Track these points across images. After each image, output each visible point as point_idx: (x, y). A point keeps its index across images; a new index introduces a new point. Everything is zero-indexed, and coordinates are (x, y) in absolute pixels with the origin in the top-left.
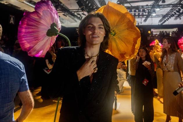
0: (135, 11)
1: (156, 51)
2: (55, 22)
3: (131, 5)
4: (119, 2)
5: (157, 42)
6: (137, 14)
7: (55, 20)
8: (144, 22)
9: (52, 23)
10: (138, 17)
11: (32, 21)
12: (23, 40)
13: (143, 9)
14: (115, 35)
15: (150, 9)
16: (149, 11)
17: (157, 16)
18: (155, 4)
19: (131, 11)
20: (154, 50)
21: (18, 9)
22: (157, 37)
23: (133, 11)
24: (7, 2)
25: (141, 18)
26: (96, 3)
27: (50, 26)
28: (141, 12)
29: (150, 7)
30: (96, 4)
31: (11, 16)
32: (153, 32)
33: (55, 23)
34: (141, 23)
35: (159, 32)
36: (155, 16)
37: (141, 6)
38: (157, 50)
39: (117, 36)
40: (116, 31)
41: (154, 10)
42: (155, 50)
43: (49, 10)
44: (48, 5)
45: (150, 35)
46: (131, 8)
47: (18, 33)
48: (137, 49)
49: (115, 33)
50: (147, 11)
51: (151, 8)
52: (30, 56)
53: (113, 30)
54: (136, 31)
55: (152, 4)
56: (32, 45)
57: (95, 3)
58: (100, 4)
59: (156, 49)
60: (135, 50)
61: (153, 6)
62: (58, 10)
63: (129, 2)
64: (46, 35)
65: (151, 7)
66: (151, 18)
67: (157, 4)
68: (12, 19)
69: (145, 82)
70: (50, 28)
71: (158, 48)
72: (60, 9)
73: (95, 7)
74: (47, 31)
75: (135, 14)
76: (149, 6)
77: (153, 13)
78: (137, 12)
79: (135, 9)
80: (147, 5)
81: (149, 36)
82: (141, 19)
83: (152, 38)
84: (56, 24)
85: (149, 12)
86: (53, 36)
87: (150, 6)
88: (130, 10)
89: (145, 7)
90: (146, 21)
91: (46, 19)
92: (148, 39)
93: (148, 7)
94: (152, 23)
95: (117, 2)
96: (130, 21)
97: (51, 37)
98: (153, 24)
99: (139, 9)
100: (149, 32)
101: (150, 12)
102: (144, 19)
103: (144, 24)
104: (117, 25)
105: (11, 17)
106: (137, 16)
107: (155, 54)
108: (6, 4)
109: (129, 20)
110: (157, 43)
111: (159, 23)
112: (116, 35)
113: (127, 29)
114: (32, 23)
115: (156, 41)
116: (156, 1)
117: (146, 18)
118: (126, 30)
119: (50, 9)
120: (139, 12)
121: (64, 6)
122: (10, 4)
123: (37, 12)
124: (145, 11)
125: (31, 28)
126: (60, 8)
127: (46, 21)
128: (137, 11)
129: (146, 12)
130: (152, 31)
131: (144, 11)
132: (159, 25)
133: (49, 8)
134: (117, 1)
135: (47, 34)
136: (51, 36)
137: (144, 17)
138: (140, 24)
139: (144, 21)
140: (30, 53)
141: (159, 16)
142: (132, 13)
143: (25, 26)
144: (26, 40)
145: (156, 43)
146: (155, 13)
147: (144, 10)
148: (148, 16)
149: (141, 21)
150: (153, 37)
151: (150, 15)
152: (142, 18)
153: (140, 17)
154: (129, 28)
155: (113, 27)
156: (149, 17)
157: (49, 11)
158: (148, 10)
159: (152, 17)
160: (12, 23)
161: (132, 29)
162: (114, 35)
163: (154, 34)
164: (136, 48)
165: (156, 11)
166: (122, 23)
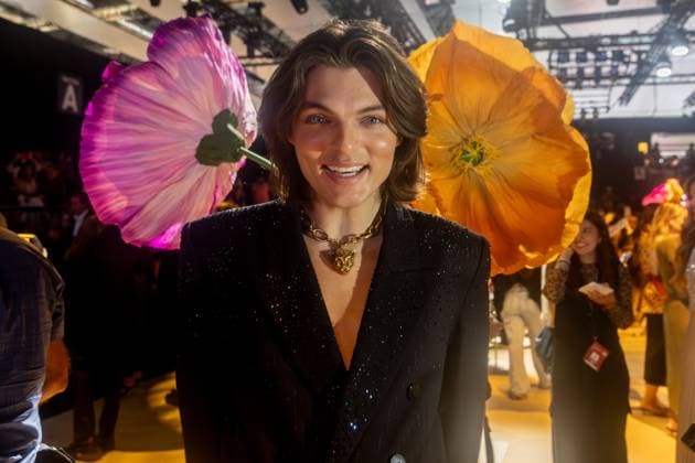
0: (581, 58)
1: (665, 229)
2: (229, 105)
3: (564, 32)
4: (511, 22)
5: (673, 190)
6: (589, 71)
7: (230, 98)
8: (621, 103)
9: (217, 111)
10: (592, 83)
11: (136, 104)
12: (102, 181)
13: (615, 49)
14: (480, 161)
15: (646, 48)
16: (644, 56)
17: (676, 79)
18: (667, 29)
19: (564, 58)
20: (658, 222)
21: (97, 51)
22: (676, 168)
23: (573, 56)
24: (49, 24)
25: (605, 87)
26: (415, 27)
27: (211, 121)
28: (609, 62)
29: (646, 39)
30: (414, 31)
31: (66, 79)
32: (661, 148)
33: (232, 111)
34: (608, 108)
35: (688, 148)
36: (667, 80)
37: (606, 36)
38: (672, 222)
39: (489, 167)
40: (487, 146)
41: (664, 52)
42: (661, 223)
43: (206, 56)
44: (201, 35)
45: (647, 162)
46: (565, 44)
47: (81, 151)
48: (573, 223)
49: (482, 154)
50: (634, 58)
51: (651, 44)
52: (129, 244)
53: (473, 139)
54: (567, 146)
55: (656, 30)
56: (138, 202)
57: (410, 24)
58: (432, 28)
59: (667, 222)
60: (563, 227)
61: (660, 38)
62: (257, 53)
63: (558, 21)
64: (195, 160)
65: (654, 38)
66: (652, 87)
67: (679, 26)
68: (70, 91)
69: (595, 357)
70: (210, 131)
71: (675, 218)
72: (266, 50)
73: (412, 40)
74: (197, 144)
75: (581, 71)
76: (644, 35)
77: (659, 65)
78: (591, 63)
79: (580, 50)
80: (634, 34)
81: (642, 164)
82: (606, 92)
83: (653, 171)
84: (236, 114)
85: (640, 63)
86: (224, 165)
87: (650, 35)
88: (559, 54)
89: (625, 41)
90: (628, 101)
91: (195, 92)
92: (638, 177)
93: (636, 40)
94: (655, 110)
95: (504, 21)
96: (544, 104)
97: (215, 168)
98: (658, 114)
99: (600, 49)
100: (643, 147)
101: (648, 64)
102: (619, 91)
103: (620, 112)
104: (489, 118)
105: (65, 85)
106: (589, 79)
107: (660, 239)
108: (45, 29)
109: (540, 101)
110: (676, 194)
111: (685, 107)
112: (486, 164)
113: (533, 137)
114: (136, 109)
115: (672, 186)
116: (674, 17)
117: (627, 86)
118: (530, 141)
119: (209, 54)
120: (598, 64)
121: (282, 40)
122: (62, 31)
123: (156, 64)
124: (624, 56)
125: (134, 131)
126: (265, 45)
127: (191, 103)
128: (590, 56)
129: (627, 64)
130: (657, 145)
131: (619, 56)
132: (685, 116)
133: (204, 49)
134: (502, 18)
135: (197, 156)
136: (217, 165)
137: (619, 85)
138: (603, 115)
139: (621, 99)
140: (131, 233)
141: (684, 79)
142: (566, 65)
143: (108, 124)
144: (112, 179)
145: (670, 196)
146: (666, 64)
147: (621, 52)
148: (636, 81)
149: (608, 101)
150: (660, 167)
151: (647, 75)
152: (612, 86)
153: (603, 82)
154: (540, 134)
155: (474, 127)
156: (642, 83)
157: (205, 61)
158: (639, 53)
159: (654, 84)
160: (70, 108)
161: (551, 137)
162: (477, 162)
163: (665, 154)
164: (567, 216)
165: (672, 59)
166: (511, 113)
